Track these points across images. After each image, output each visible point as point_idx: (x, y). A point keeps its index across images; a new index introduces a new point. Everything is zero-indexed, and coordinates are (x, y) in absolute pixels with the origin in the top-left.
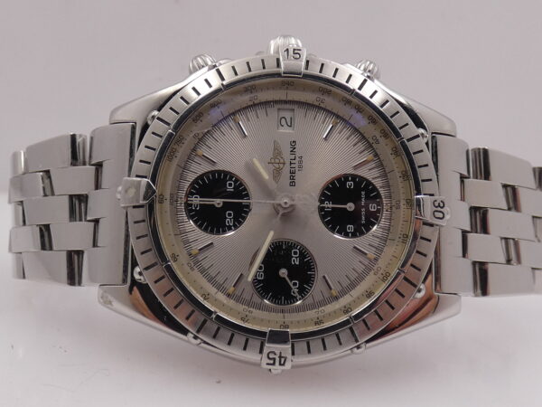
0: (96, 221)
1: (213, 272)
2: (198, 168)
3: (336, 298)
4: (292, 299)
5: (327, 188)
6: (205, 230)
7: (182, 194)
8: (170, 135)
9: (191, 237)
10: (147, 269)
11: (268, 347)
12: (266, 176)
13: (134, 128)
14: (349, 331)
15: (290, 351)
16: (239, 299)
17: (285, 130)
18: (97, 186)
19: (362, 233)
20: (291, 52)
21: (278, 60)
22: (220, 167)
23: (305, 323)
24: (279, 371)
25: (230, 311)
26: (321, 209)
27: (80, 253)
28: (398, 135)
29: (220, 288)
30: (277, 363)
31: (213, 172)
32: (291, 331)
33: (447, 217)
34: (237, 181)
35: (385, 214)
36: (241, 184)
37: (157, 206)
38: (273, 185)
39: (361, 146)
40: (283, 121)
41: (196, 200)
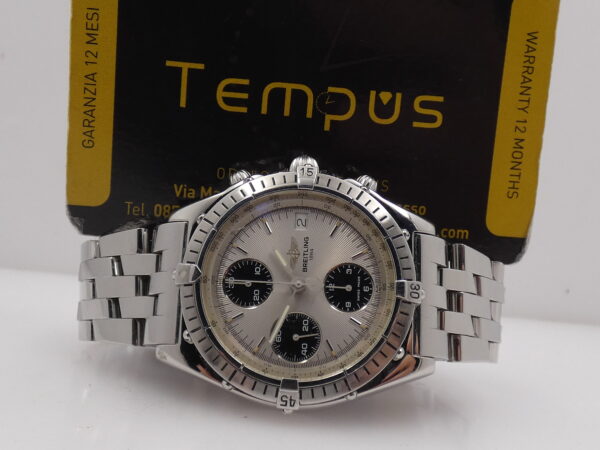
0: (156, 296)
1: (243, 336)
2: (234, 257)
3: (336, 357)
4: (301, 357)
5: (331, 273)
6: (238, 304)
7: (222, 276)
8: (213, 232)
9: (227, 309)
10: (193, 331)
11: (283, 391)
12: (285, 264)
13: (186, 226)
14: (343, 382)
15: (298, 395)
16: (262, 357)
17: (301, 229)
18: (158, 269)
19: (357, 308)
20: (306, 170)
21: (296, 176)
22: (250, 256)
23: (311, 375)
24: (290, 411)
25: (254, 365)
26: (326, 290)
27: (142, 321)
28: (385, 234)
29: (247, 347)
30: (288, 404)
31: (245, 260)
32: (299, 380)
33: (422, 297)
34: (263, 267)
35: (374, 294)
36: (266, 270)
37: (202, 285)
38: (290, 271)
39: (358, 242)
40: (300, 223)
41: (232, 281)
